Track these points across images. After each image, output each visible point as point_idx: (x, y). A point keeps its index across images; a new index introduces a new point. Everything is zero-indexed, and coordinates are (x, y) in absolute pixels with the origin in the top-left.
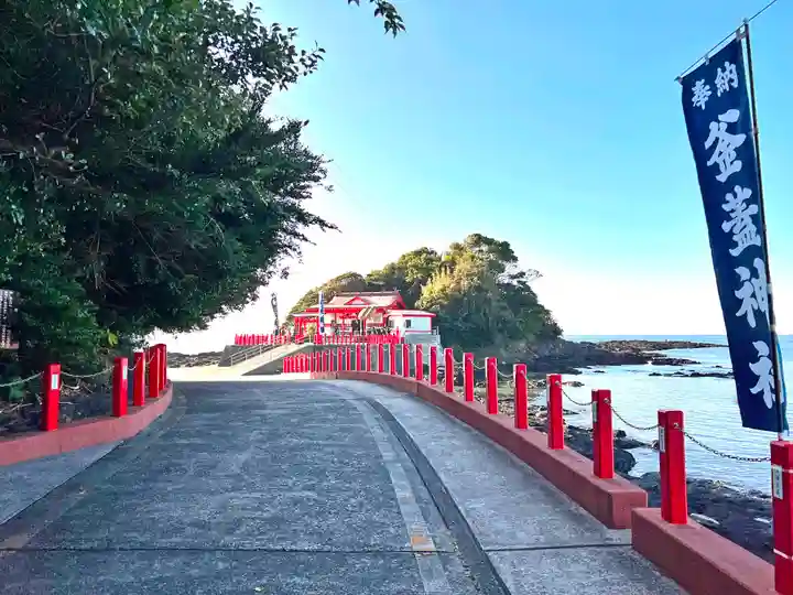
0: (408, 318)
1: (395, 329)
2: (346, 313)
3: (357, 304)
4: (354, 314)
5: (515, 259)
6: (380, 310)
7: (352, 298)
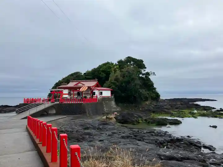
0: (101, 91)
1: (96, 95)
2: (74, 89)
3: (80, 85)
4: (78, 89)
5: (146, 68)
6: (89, 88)
7: (77, 83)
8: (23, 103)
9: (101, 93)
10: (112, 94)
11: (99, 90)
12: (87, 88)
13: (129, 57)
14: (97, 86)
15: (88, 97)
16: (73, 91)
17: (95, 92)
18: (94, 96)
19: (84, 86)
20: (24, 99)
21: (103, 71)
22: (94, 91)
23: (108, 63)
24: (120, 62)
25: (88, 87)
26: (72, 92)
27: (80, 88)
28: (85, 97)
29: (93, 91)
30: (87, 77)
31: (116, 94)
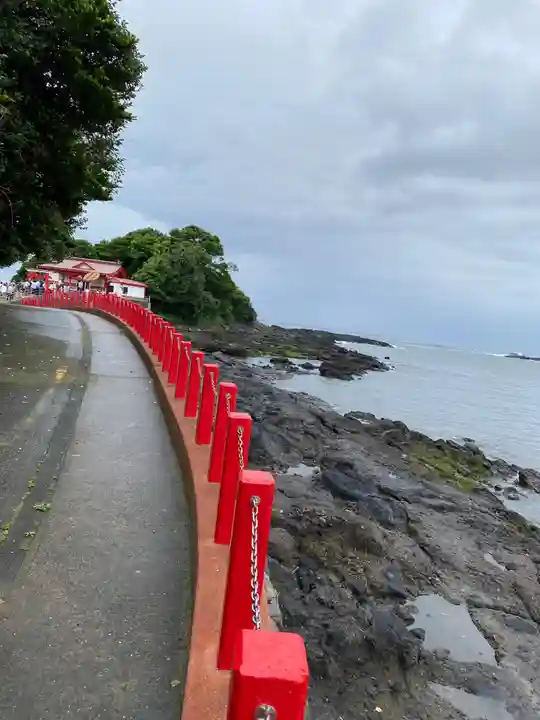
0: (126, 286)
2: (72, 274)
3: (84, 268)
5: (222, 253)
6: (103, 276)
7: (79, 262)
9: (125, 290)
10: (146, 294)
11: (122, 284)
12: (98, 276)
14: (119, 275)
16: (70, 278)
19: (92, 271)
21: (136, 246)
23: (149, 231)
24: (175, 233)
25: (101, 274)
27: (83, 274)
30: (101, 254)
31: (155, 296)
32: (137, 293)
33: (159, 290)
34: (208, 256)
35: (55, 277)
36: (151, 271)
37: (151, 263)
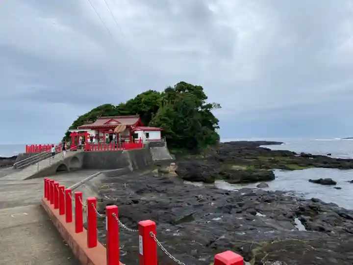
0: (147, 132)
1: (139, 139)
2: (105, 129)
3: (113, 123)
4: (111, 130)
5: (206, 98)
6: (128, 127)
7: (108, 120)
8: (25, 152)
9: (147, 135)
10: (162, 136)
11: (144, 130)
12: (125, 127)
13: (182, 83)
14: (138, 125)
15: (127, 141)
16: (104, 133)
17: (137, 134)
18: (136, 139)
19: (120, 125)
20: (27, 146)
21: (146, 103)
22: (136, 132)
23: (151, 92)
24: (169, 90)
25: (126, 125)
26: (101, 135)
27: (113, 128)
28: (124, 141)
29: (134, 132)
30: (122, 112)
31: (168, 136)
32: (155, 136)
33: (171, 131)
34: (199, 100)
35: (92, 133)
36: (162, 118)
37: (161, 112)
